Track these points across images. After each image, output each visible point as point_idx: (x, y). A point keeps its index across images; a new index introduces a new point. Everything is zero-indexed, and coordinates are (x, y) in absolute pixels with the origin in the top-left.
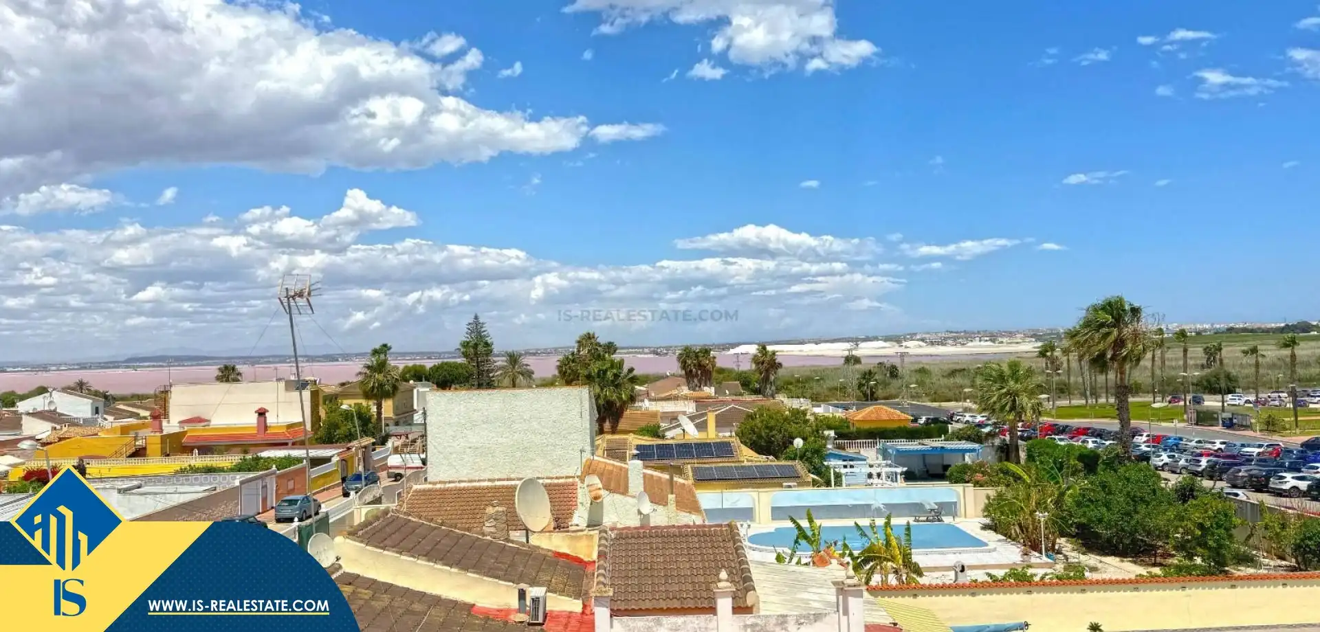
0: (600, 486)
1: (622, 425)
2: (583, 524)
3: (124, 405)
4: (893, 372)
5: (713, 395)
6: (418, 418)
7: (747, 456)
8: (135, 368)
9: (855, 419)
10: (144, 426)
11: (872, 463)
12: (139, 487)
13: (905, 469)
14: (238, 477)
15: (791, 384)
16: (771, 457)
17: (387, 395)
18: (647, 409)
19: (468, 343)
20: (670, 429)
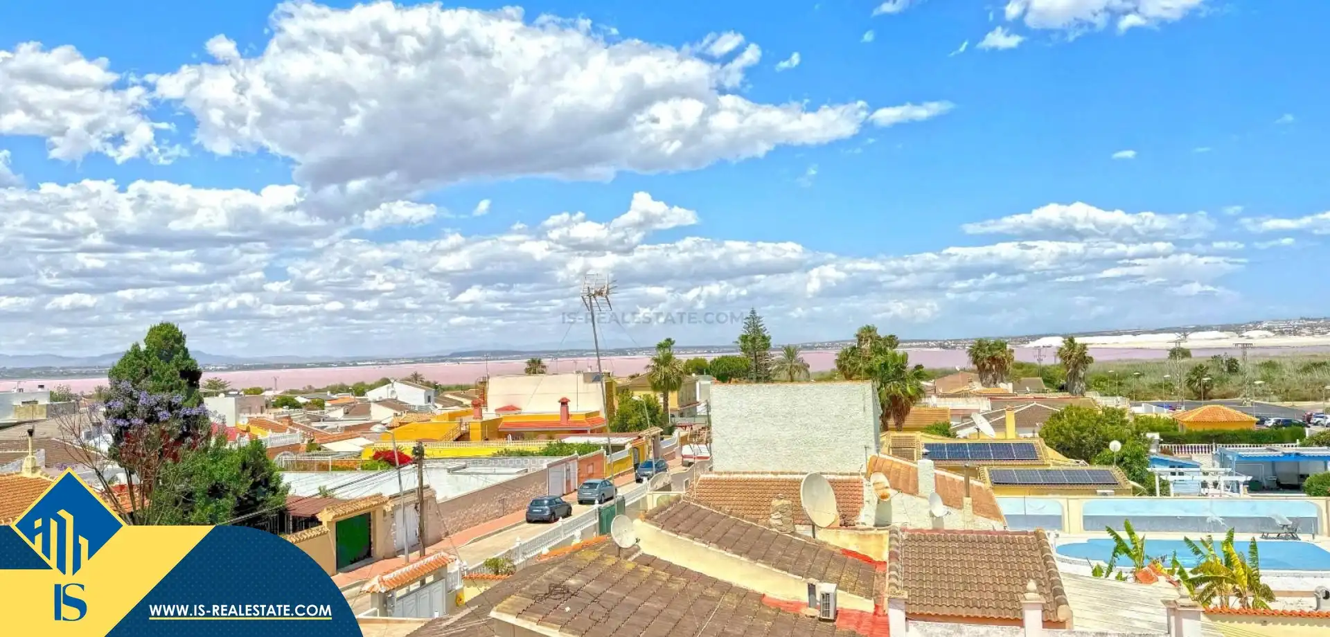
0: (887, 484)
1: (909, 421)
2: (870, 523)
3: (451, 394)
4: (1232, 366)
5: (1011, 392)
6: (701, 409)
7: (1054, 460)
8: (458, 361)
9: (1185, 420)
10: (467, 413)
11: (1206, 470)
12: (465, 467)
13: (1249, 478)
14: (545, 461)
15: (1104, 380)
16: (1082, 462)
17: (673, 387)
18: (935, 405)
19: (746, 337)
20: (962, 428)
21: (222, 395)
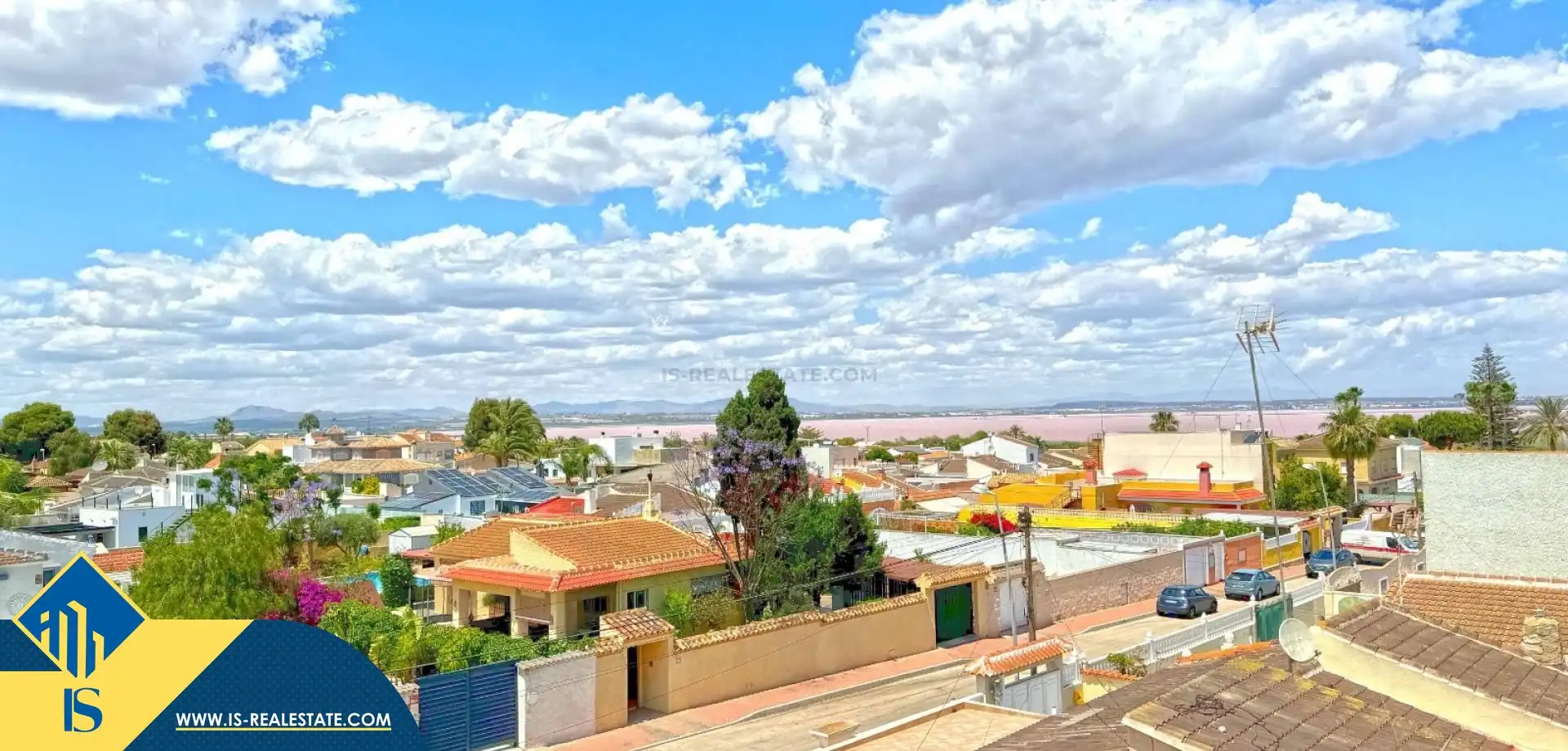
3: (1058, 453)
6: (1404, 484)
8: (1065, 414)
10: (1078, 476)
12: (1077, 541)
14: (1181, 540)
17: (1361, 454)
19: (1476, 385)
21: (816, 445)
